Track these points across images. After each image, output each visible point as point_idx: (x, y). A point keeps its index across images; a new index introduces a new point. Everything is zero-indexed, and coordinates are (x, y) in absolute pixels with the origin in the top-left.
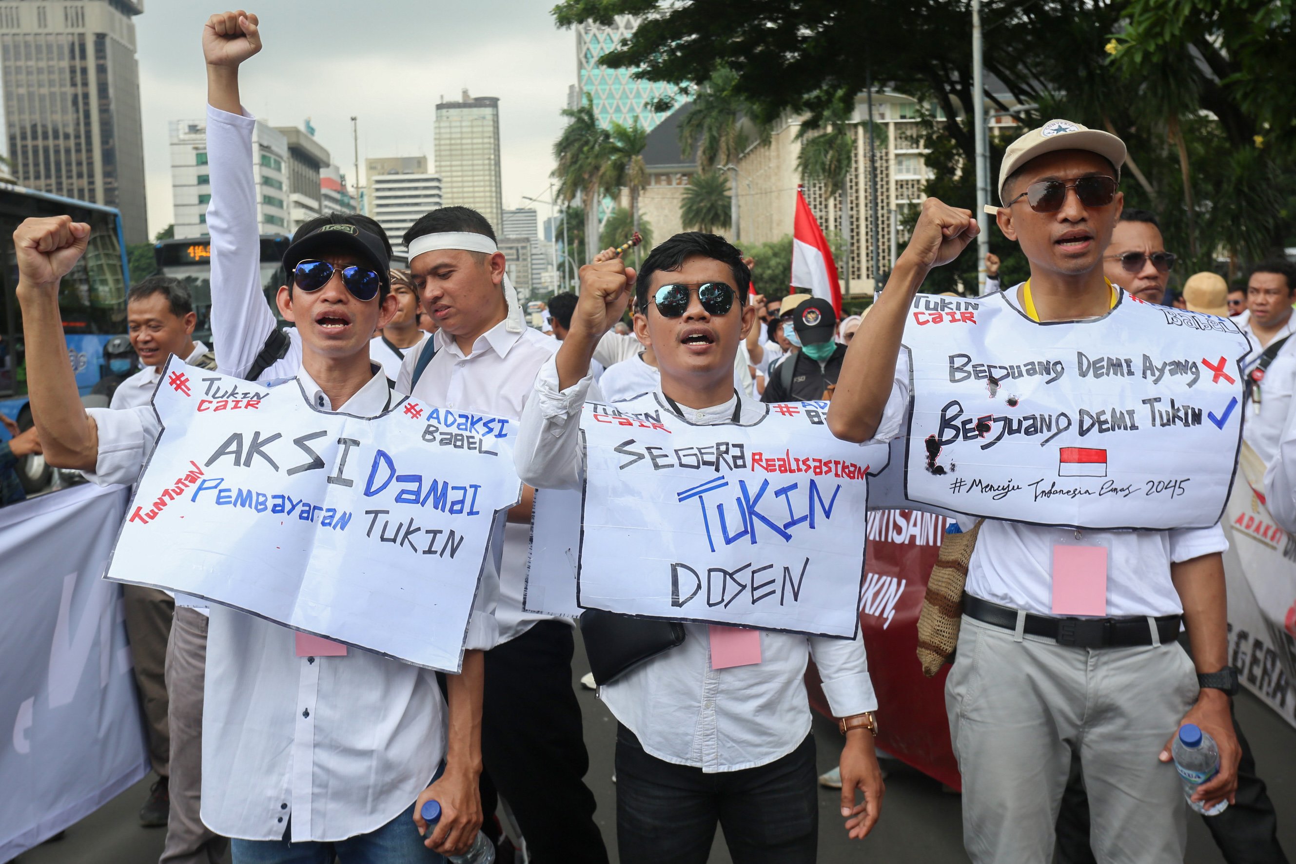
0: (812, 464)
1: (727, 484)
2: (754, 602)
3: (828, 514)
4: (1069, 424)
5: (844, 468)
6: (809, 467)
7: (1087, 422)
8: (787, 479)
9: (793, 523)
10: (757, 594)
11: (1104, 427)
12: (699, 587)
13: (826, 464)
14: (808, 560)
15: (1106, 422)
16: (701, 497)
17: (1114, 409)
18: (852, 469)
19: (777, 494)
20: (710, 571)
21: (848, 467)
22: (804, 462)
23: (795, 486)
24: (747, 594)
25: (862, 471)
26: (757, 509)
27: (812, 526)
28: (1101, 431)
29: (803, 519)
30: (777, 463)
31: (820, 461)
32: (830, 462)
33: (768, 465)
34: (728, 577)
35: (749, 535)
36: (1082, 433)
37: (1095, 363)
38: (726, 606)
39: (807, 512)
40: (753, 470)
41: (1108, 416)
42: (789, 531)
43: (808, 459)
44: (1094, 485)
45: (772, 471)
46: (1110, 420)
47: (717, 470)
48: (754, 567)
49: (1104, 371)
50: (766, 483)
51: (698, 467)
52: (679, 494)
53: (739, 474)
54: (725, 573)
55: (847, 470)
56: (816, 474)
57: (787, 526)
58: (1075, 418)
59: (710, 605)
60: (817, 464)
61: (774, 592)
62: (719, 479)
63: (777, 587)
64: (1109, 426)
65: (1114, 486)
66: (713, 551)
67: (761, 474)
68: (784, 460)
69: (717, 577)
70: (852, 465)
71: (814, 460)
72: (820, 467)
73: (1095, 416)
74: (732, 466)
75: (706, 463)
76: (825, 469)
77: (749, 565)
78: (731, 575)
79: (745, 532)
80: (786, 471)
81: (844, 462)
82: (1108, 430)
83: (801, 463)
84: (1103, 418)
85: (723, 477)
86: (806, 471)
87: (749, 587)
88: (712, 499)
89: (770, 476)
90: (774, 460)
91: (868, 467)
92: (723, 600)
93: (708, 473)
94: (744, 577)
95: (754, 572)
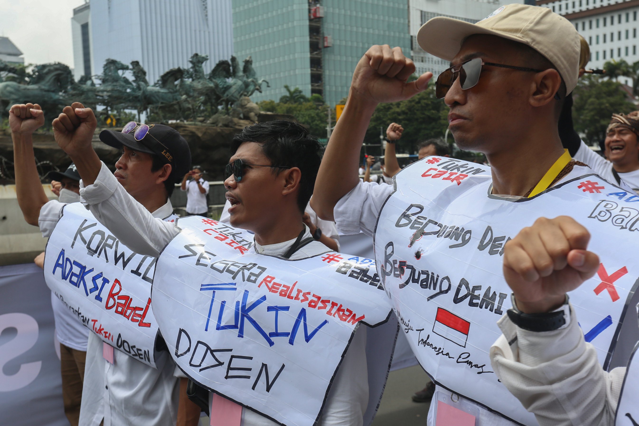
0: (310, 298)
1: (235, 289)
2: (227, 377)
3: (308, 339)
4: (449, 288)
5: (339, 310)
6: (307, 299)
7: (464, 291)
8: (284, 301)
9: (276, 334)
10: (231, 373)
11: (475, 301)
12: (189, 350)
13: (323, 302)
14: (283, 366)
15: (478, 297)
16: (214, 292)
17: (490, 288)
18: (347, 313)
19: (270, 309)
20: (199, 342)
21: (343, 311)
22: (304, 295)
23: (287, 308)
24: (223, 370)
25: (356, 318)
26: (251, 314)
27: (291, 342)
28: (471, 304)
29: (287, 334)
30: (281, 288)
31: (319, 298)
32: (328, 302)
33: (273, 287)
34: (209, 351)
35: (238, 330)
36: (457, 300)
37: (497, 239)
38: (201, 370)
39: (290, 331)
40: (259, 286)
41: (481, 293)
42: (273, 339)
43: (309, 293)
44: (455, 351)
45: (273, 291)
46: (481, 297)
47: (234, 278)
48: (233, 353)
49: (500, 249)
50: (264, 298)
51: (221, 272)
52: (202, 285)
53: (249, 286)
54: (208, 348)
55: (341, 313)
56: (310, 305)
57: (272, 334)
58: (455, 284)
59: (191, 365)
60: (316, 299)
61: (248, 377)
62: (232, 284)
63: (254, 375)
64: (479, 302)
65: (469, 359)
66: (206, 330)
67: (264, 291)
68: (288, 288)
69: (202, 349)
70: (348, 310)
71: (314, 296)
72: (316, 303)
73: (471, 288)
74: (246, 279)
75: (229, 271)
76: (320, 304)
77: (231, 350)
78: (212, 352)
79: (235, 327)
80: (285, 295)
81: (341, 306)
82: (475, 305)
83: (301, 294)
84: (476, 293)
85: (235, 284)
86: (302, 301)
87: (226, 365)
88: (220, 296)
89: (269, 294)
90: (280, 285)
91: (363, 317)
92: (200, 365)
93: (227, 278)
94: (224, 357)
95: (232, 357)
